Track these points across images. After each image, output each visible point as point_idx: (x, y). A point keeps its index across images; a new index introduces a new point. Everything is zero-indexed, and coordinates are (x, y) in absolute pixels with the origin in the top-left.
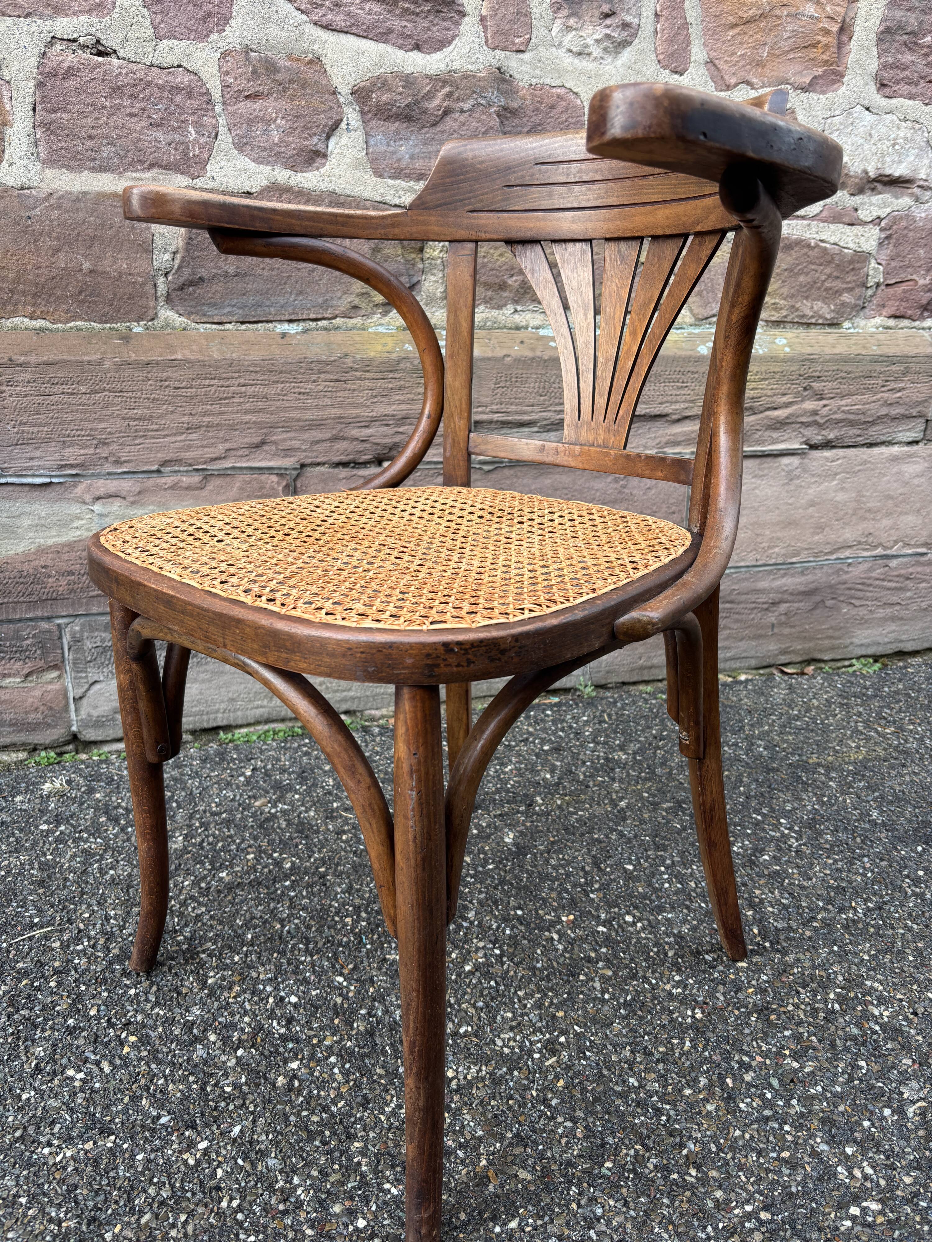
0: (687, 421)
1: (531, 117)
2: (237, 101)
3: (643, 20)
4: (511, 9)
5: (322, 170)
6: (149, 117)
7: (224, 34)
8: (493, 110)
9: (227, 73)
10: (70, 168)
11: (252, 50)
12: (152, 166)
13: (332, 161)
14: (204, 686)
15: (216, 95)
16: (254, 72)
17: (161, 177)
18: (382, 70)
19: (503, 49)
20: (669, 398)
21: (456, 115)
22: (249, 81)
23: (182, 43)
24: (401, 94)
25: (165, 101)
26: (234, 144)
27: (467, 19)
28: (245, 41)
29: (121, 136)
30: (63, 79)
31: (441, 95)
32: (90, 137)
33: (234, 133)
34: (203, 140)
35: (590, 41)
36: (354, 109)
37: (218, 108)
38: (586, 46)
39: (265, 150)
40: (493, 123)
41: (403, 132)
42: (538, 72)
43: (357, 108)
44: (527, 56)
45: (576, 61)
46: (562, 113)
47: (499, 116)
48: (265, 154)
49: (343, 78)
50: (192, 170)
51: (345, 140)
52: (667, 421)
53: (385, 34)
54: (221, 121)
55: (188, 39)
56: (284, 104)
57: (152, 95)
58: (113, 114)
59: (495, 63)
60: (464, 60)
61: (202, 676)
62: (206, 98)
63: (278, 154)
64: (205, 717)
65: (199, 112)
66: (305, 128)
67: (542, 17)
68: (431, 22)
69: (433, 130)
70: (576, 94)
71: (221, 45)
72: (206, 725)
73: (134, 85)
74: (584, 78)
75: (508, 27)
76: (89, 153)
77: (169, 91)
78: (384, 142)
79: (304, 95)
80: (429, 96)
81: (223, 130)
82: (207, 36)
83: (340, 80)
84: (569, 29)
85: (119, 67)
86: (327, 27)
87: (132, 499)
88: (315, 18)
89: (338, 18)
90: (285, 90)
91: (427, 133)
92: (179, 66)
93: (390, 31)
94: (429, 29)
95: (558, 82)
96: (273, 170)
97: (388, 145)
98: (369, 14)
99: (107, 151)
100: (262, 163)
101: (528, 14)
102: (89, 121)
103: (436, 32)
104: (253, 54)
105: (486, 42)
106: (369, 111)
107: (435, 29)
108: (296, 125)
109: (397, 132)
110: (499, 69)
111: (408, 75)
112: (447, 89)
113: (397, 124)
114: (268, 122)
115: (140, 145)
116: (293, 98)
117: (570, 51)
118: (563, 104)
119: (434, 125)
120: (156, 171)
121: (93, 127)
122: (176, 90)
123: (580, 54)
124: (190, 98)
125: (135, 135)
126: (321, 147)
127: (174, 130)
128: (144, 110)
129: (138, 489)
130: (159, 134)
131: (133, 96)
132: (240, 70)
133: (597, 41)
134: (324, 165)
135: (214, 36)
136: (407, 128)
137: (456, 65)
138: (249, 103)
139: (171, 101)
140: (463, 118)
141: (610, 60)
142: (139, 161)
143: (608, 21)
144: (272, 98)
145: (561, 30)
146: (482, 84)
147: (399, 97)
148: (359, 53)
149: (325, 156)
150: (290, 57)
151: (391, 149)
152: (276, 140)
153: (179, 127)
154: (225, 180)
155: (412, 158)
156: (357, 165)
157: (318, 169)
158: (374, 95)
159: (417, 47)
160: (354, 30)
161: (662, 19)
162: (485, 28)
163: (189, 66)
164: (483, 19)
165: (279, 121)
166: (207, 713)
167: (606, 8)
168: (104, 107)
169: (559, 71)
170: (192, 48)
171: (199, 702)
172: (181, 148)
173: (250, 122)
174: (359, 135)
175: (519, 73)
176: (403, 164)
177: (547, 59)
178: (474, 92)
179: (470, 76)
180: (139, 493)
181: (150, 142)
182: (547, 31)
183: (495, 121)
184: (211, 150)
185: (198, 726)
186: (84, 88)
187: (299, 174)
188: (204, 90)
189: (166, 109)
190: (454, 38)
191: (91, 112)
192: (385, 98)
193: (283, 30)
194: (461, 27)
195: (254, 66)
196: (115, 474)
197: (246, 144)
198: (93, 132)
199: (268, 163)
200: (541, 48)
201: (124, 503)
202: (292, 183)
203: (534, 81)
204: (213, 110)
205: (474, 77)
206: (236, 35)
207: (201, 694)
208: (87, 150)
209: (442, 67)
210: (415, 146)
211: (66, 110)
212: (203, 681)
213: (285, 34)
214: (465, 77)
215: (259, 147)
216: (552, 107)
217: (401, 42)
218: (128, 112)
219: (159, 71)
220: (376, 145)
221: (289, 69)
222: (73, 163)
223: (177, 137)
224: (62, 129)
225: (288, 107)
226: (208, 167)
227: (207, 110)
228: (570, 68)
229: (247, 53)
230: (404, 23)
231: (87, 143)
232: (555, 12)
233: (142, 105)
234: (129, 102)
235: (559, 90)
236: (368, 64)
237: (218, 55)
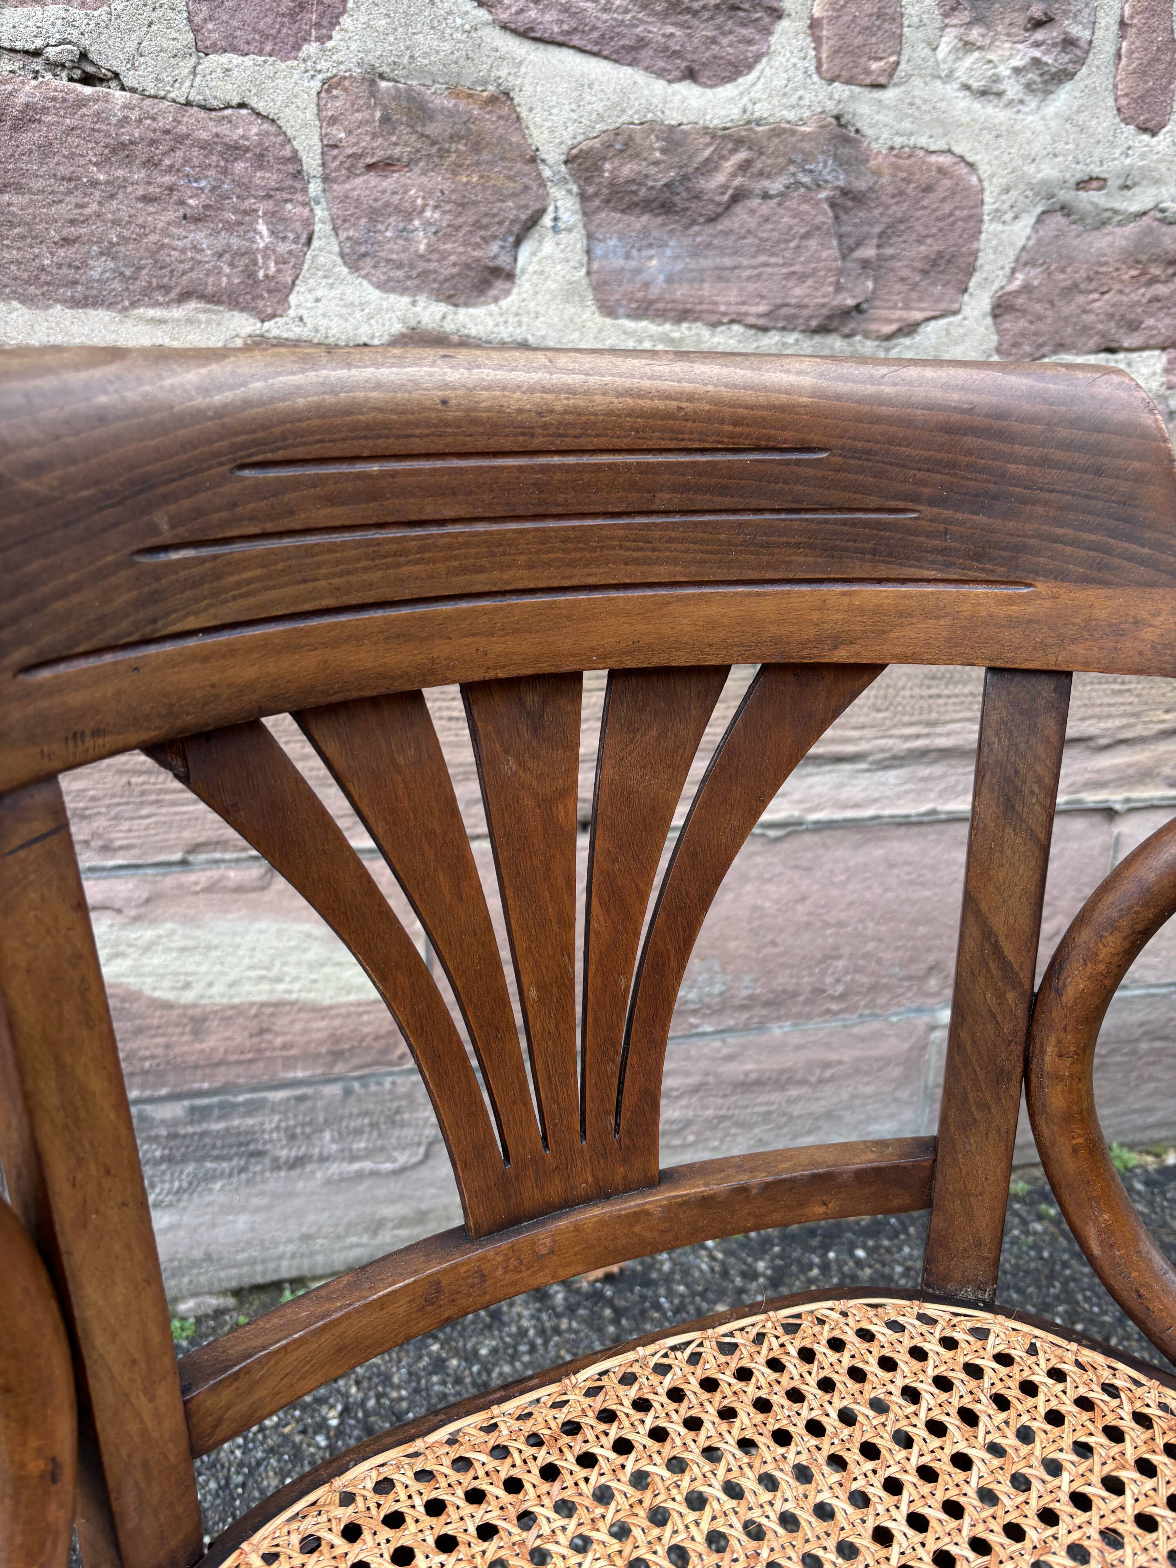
0: (1123, 748)
1: (887, 207)
2: (351, 173)
3: (1099, 34)
4: (868, 8)
5: (504, 303)
6: (182, 203)
7: (329, 44)
8: (823, 195)
9: (333, 121)
10: (27, 300)
11: (382, 77)
12: (185, 296)
13: (523, 286)
14: (258, 1218)
15: (311, 162)
16: (385, 119)
17: (203, 317)
18: (625, 118)
19: (848, 82)
20: (1097, 710)
21: (755, 202)
22: (374, 136)
23: (248, 61)
24: (656, 163)
25: (212, 173)
26: (342, 255)
27: (784, 23)
28: (370, 58)
29: (126, 240)
30: (14, 128)
31: (729, 165)
32: (67, 241)
33: (343, 235)
34: (283, 248)
35: (1004, 71)
36: (569, 192)
37: (315, 188)
38: (996, 79)
39: (400, 266)
40: (821, 219)
41: (655, 233)
42: (907, 125)
43: (575, 189)
44: (889, 95)
45: (977, 106)
46: (944, 200)
47: (833, 205)
48: (400, 274)
49: (551, 131)
50: (261, 304)
51: (548, 247)
52: (1089, 748)
53: (633, 48)
54: (320, 212)
55: (260, 53)
56: (439, 181)
57: (187, 161)
58: (112, 196)
59: (831, 107)
60: (775, 101)
61: (255, 1201)
62: (291, 168)
63: (424, 274)
64: (259, 1268)
65: (278, 195)
66: (477, 225)
67: (922, 24)
68: (719, 27)
69: (710, 229)
70: (971, 165)
71: (322, 65)
72: (259, 1280)
73: (153, 142)
74: (987, 137)
75: (860, 40)
76: (65, 270)
77: (221, 154)
78: (621, 251)
79: (478, 164)
80: (708, 167)
81: (321, 228)
82: (297, 47)
83: (546, 134)
84: (968, 46)
85: (125, 107)
86: (526, 34)
87: (133, 912)
88: (504, 16)
89: (548, 17)
90: (443, 153)
91: (699, 234)
92: (242, 105)
93: (642, 43)
94: (714, 41)
95: (942, 144)
96: (414, 303)
97: (628, 256)
98: (605, 10)
99: (99, 268)
100: (393, 290)
101: (897, 18)
102: (63, 210)
103: (727, 47)
104: (384, 84)
105: (818, 68)
106: (596, 194)
107: (725, 41)
108: (460, 220)
109: (645, 233)
110: (837, 118)
111: (671, 128)
112: (742, 155)
113: (645, 218)
114: (409, 215)
115: (162, 256)
116: (456, 169)
117: (967, 87)
118: (948, 183)
119: (712, 220)
120: (192, 305)
121: (72, 222)
122: (235, 150)
123: (983, 93)
124: (261, 167)
125: (153, 238)
126: (504, 260)
127: (229, 227)
128: (171, 189)
129: (145, 895)
130: (199, 236)
131: (151, 163)
132: (359, 116)
133: (1017, 71)
134: (507, 292)
135: (311, 48)
136: (664, 225)
137: (761, 110)
138: (372, 179)
139: (225, 172)
140: (765, 208)
141: (1033, 105)
142: (160, 287)
143: (1039, 35)
144: (417, 170)
145: (955, 49)
146: (807, 146)
147: (653, 170)
148: (583, 85)
149: (510, 276)
150: (454, 91)
151: (633, 264)
152: (422, 248)
153: (239, 223)
154: (323, 323)
155: (669, 280)
156: (570, 293)
157: (496, 300)
158: (607, 166)
159: (691, 75)
160: (576, 41)
161: (1132, 32)
162: (818, 41)
163: (260, 106)
164: (814, 25)
165: (428, 213)
166: (264, 1261)
167: (1037, 11)
168: (94, 183)
169: (945, 125)
170: (268, 70)
171: (249, 1244)
172: (243, 262)
173: (375, 215)
174: (576, 240)
175: (872, 126)
176: (654, 292)
177: (925, 101)
178: (792, 162)
179: (784, 131)
180: (148, 901)
181: (183, 251)
182: (927, 51)
183: (826, 216)
184: (298, 267)
185: (247, 1282)
186: (56, 145)
187: (462, 311)
188: (287, 152)
189: (214, 189)
190: (758, 58)
191: (69, 192)
192: (628, 170)
193: (442, 39)
194: (773, 39)
195: (385, 108)
196: (103, 869)
197: (365, 255)
198: (72, 231)
199: (404, 291)
200: (917, 82)
201: (119, 919)
202: (449, 327)
203: (898, 141)
204: (305, 190)
205: (793, 132)
206: (354, 46)
207: (253, 1229)
208: (60, 266)
209: (735, 113)
210: (676, 258)
211: (19, 189)
212: (257, 1210)
213: (447, 47)
214: (777, 132)
215: (388, 261)
216: (928, 189)
217: (661, 64)
218: (140, 192)
219: (203, 114)
220: (605, 256)
221: (451, 114)
222: (32, 289)
223: (235, 242)
224: (12, 225)
225: (447, 186)
226: (293, 299)
227: (293, 190)
228: (965, 119)
229: (373, 82)
230: (670, 29)
231: (61, 252)
232: (946, 15)
233: (168, 179)
234: (143, 174)
235: (941, 159)
236: (599, 107)
237: (316, 84)
